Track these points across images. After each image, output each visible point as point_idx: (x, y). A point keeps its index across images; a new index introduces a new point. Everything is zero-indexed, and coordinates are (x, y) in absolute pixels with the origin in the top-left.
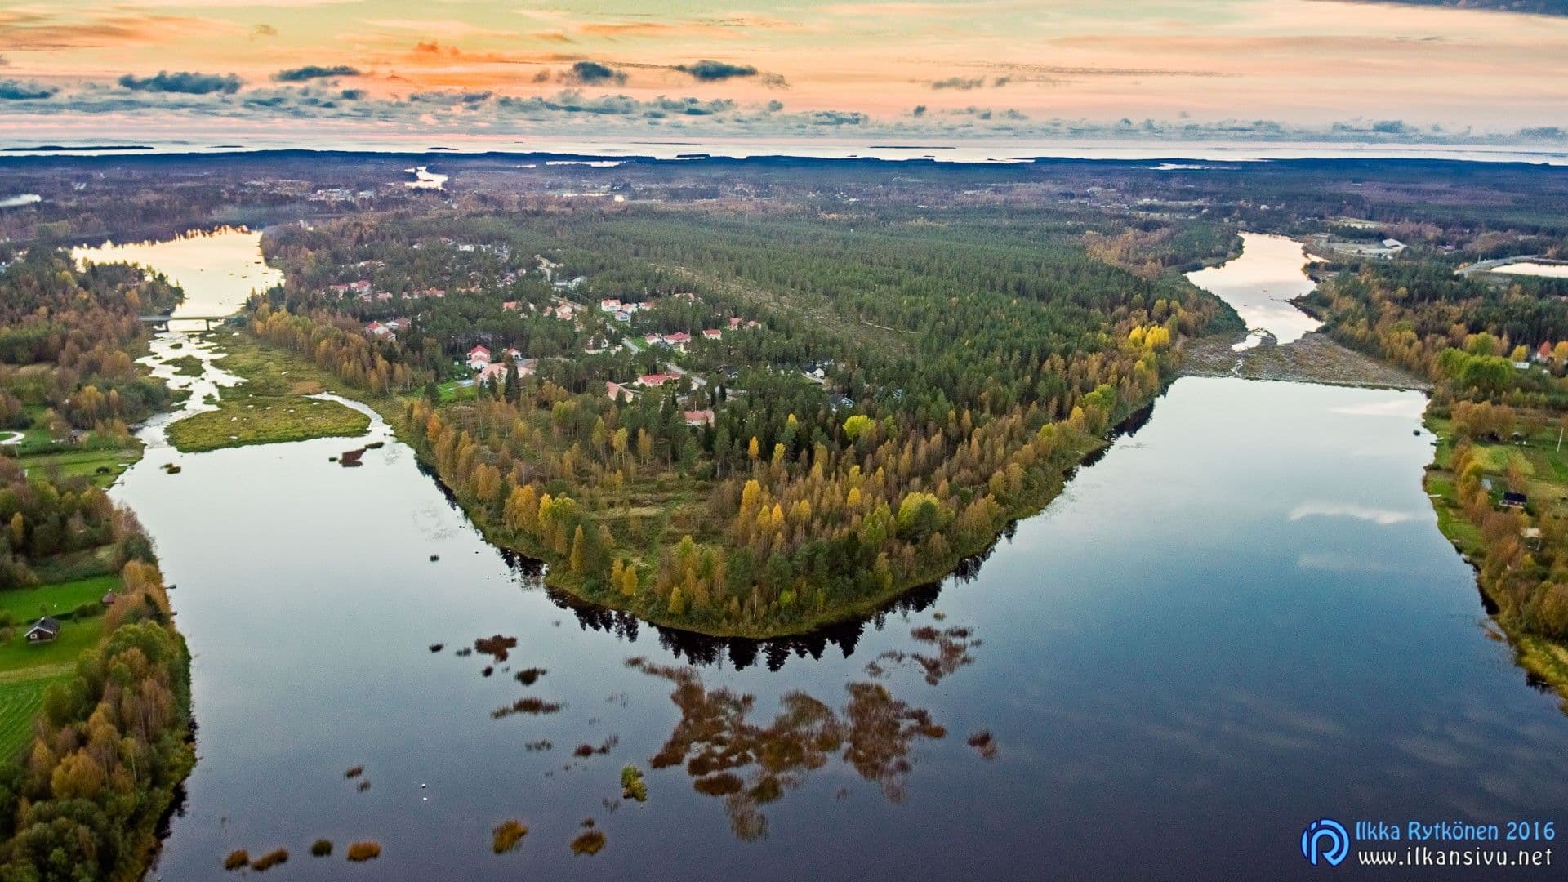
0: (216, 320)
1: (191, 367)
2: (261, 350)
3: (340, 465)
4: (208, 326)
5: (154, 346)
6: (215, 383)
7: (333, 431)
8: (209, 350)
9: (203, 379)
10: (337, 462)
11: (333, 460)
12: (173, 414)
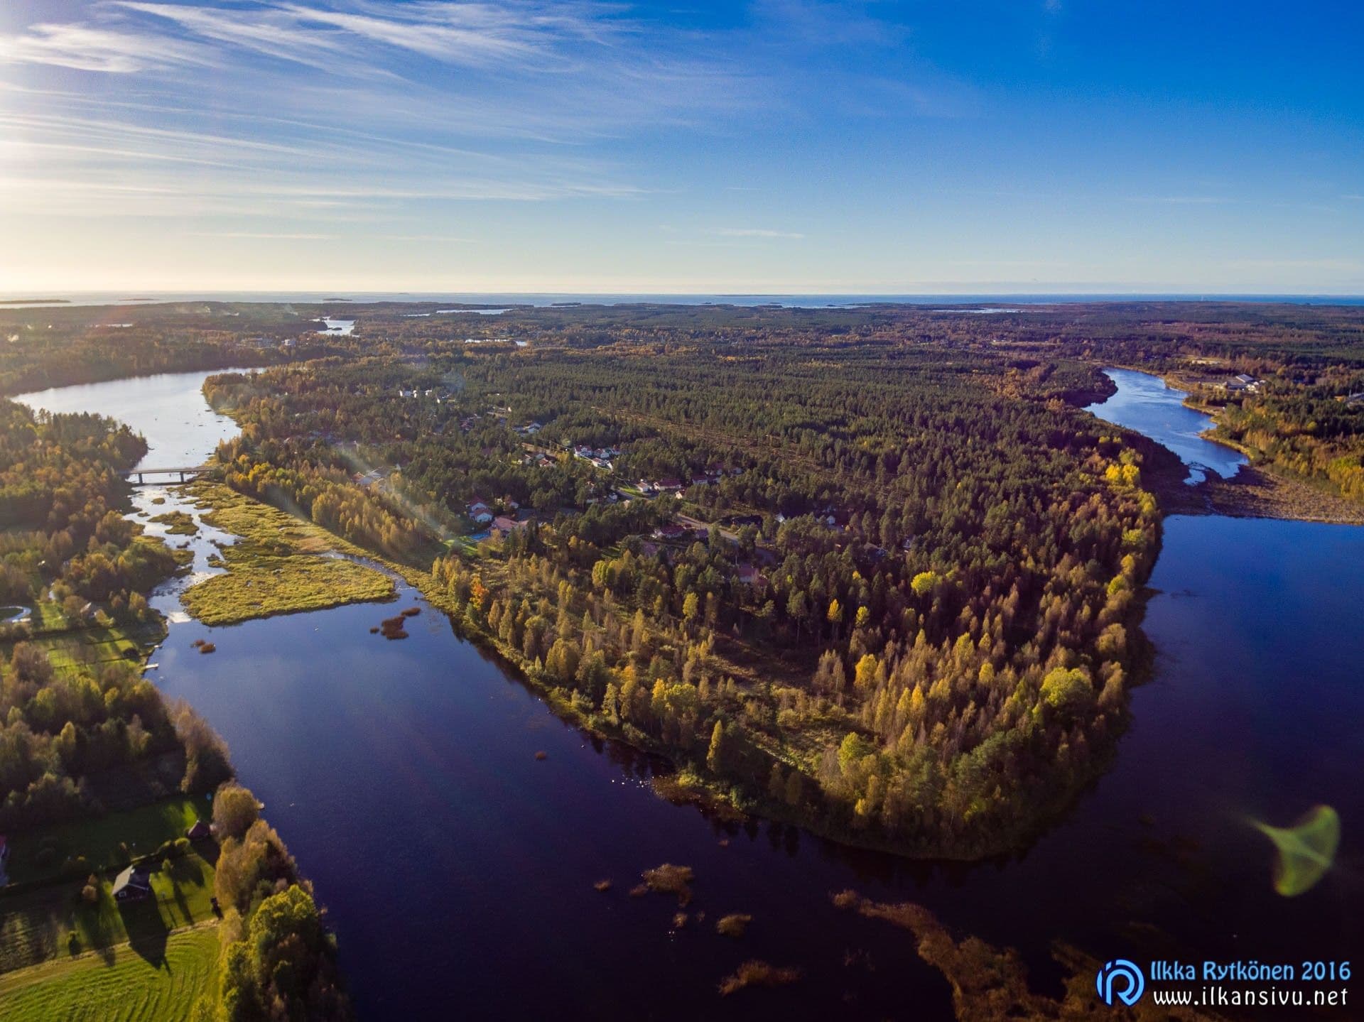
0: (189, 472)
1: (180, 524)
2: (248, 503)
3: (384, 638)
4: (182, 478)
5: (136, 502)
6: (213, 542)
7: (361, 596)
8: (194, 505)
9: (199, 538)
10: (379, 633)
11: (374, 631)
12: (183, 580)
